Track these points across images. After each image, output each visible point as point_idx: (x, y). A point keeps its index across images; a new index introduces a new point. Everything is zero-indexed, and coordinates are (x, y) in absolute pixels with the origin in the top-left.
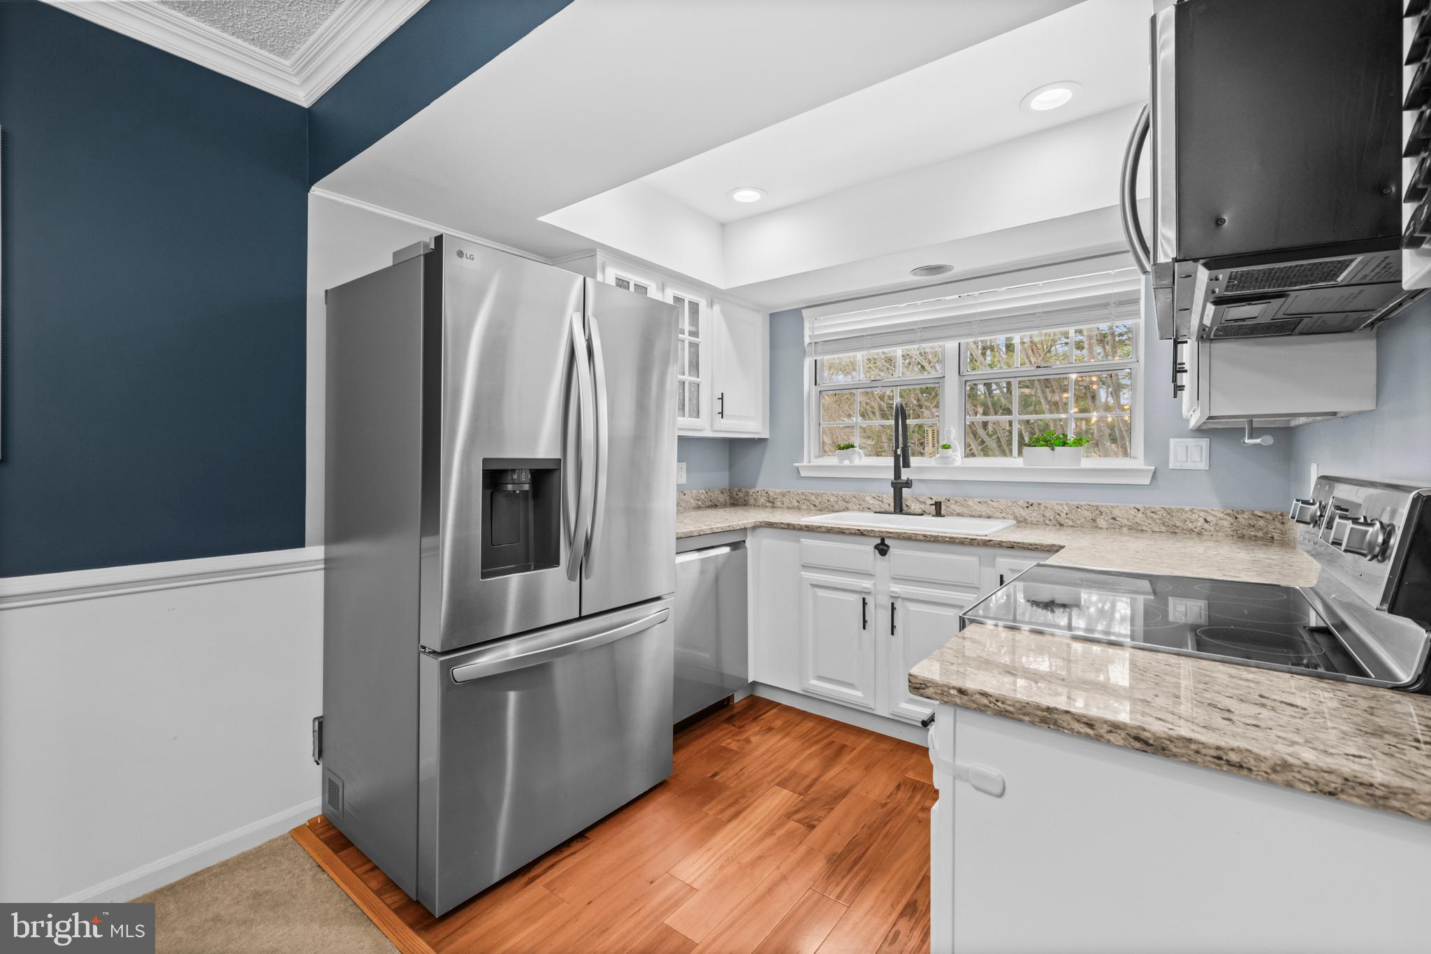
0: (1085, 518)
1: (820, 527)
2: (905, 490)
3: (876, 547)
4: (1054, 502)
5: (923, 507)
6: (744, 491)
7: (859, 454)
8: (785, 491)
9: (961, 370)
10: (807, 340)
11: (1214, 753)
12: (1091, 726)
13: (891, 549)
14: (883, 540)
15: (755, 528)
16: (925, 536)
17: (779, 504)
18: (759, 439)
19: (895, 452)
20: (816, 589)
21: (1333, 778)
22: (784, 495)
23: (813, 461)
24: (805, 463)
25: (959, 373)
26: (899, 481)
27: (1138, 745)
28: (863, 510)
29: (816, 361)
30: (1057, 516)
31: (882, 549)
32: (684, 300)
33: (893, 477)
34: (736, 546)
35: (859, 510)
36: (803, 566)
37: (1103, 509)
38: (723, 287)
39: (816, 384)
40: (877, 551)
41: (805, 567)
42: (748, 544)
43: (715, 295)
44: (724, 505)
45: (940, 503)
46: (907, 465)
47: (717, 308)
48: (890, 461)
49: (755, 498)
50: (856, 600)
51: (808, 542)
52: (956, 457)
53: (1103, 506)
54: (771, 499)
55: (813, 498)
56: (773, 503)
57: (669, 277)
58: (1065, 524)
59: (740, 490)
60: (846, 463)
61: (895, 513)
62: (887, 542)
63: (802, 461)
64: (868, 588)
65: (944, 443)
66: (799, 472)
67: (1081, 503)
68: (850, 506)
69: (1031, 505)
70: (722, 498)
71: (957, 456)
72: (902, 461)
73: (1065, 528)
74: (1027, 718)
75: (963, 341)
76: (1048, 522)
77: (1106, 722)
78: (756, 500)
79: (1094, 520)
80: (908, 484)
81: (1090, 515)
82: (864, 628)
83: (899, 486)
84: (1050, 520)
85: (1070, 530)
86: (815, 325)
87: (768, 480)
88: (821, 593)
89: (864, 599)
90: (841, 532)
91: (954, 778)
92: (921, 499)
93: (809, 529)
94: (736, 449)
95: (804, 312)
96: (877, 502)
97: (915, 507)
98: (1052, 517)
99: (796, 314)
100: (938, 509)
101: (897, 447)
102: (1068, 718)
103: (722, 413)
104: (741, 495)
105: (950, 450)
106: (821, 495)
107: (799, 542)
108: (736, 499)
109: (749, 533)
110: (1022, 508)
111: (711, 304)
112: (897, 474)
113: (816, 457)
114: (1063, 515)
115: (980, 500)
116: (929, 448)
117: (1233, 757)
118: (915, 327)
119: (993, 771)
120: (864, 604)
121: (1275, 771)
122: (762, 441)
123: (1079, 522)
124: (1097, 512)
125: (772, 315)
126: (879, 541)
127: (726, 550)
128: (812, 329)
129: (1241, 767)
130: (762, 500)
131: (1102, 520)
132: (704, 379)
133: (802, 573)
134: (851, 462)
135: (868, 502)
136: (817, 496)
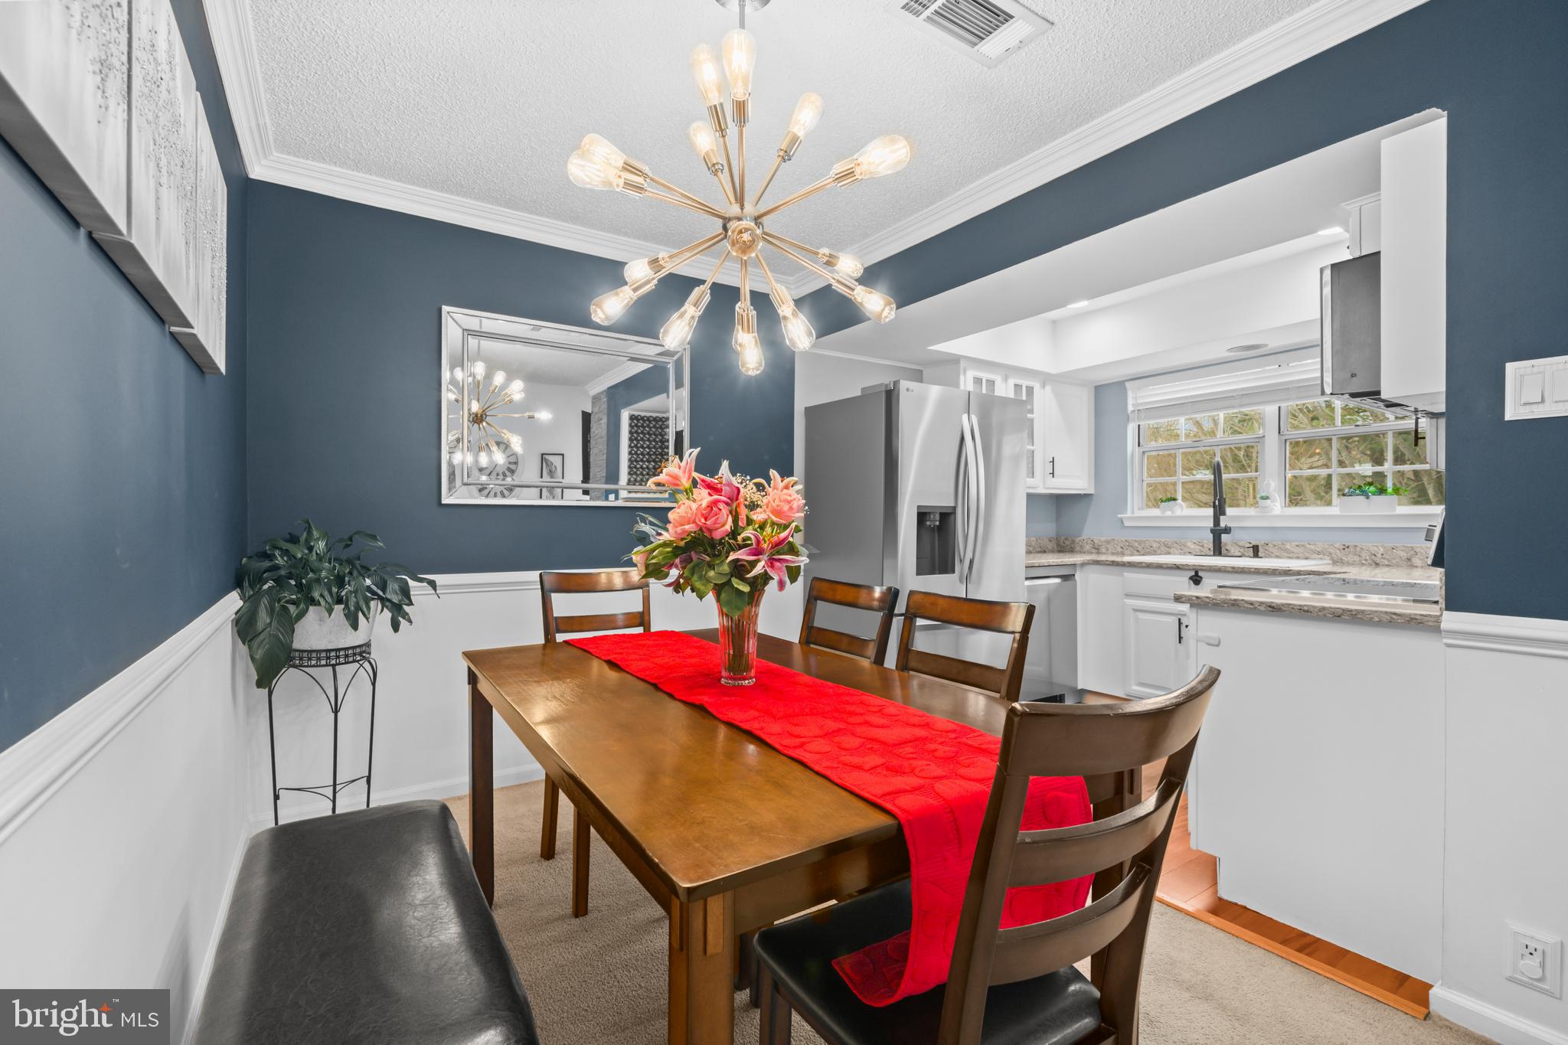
0: (1401, 558)
1: (1141, 563)
2: (1224, 537)
3: (1191, 578)
4: (1370, 545)
5: (1242, 550)
6: (1070, 539)
7: (1181, 506)
8: (1109, 539)
9: (1282, 430)
10: (1130, 408)
11: (1298, 608)
12: (1252, 604)
13: (1204, 580)
14: (1197, 572)
15: (1083, 565)
16: (1233, 568)
17: (1104, 550)
18: (1085, 495)
19: (1214, 503)
20: (1138, 613)
21: (1338, 610)
22: (1108, 542)
23: (1137, 511)
24: (1129, 514)
25: (1279, 433)
26: (1218, 528)
27: (1271, 609)
28: (1184, 554)
29: (1139, 425)
30: (1373, 557)
31: (1196, 580)
32: (1022, 386)
33: (1212, 525)
34: (1066, 578)
35: (1180, 554)
36: (1126, 595)
37: (1418, 550)
38: (1053, 372)
39: (1139, 445)
40: (1192, 582)
41: (1128, 595)
42: (1077, 577)
43: (1046, 379)
44: (1052, 551)
45: (1257, 546)
46: (1223, 513)
47: (1048, 388)
48: (1210, 512)
49: (1081, 546)
50: (1174, 620)
51: (1130, 575)
52: (1275, 508)
53: (1417, 547)
54: (1096, 546)
55: (1136, 544)
56: (1097, 549)
57: (1009, 370)
58: (1381, 564)
59: (1066, 539)
60: (1169, 513)
61: (1214, 555)
62: (1200, 574)
63: (1125, 510)
64: (1183, 611)
65: (1263, 495)
66: (1122, 522)
67: (1397, 545)
68: (1171, 551)
69: (1348, 547)
70: (1050, 546)
71: (1276, 506)
72: (1219, 511)
73: (1380, 567)
74: (1226, 605)
75: (1283, 405)
76: (1364, 562)
77: (1258, 602)
78: (1081, 547)
79: (1409, 560)
80: (1227, 530)
81: (1405, 555)
82: (1180, 642)
83: (1219, 532)
84: (1366, 560)
85: (1386, 569)
86: (1138, 395)
87: (1092, 529)
88: (1141, 616)
89: (1180, 620)
90: (1159, 567)
91: (1197, 641)
92: (1240, 544)
93: (1131, 565)
94: (1061, 503)
95: (1128, 385)
96: (1198, 547)
97: (1234, 551)
98: (1368, 558)
99: (1120, 386)
100: (1256, 551)
101: (1215, 499)
102: (1243, 602)
103: (1053, 473)
104: (1067, 543)
105: (1268, 501)
106: (1144, 542)
107: (1123, 576)
108: (1063, 546)
109: (1078, 568)
110: (1339, 550)
111: (1044, 386)
112: (1217, 522)
113: (1139, 509)
114: (1379, 556)
115: (1297, 543)
116: (1250, 500)
117: (1306, 608)
118: (1234, 395)
119: (1215, 635)
120: (1180, 623)
121: (1320, 611)
122: (1087, 496)
123: (1394, 562)
124: (1413, 552)
125: (1097, 388)
126: (1193, 573)
127: (1058, 580)
128: (1135, 398)
129: (1308, 612)
130: (1088, 547)
131: (1417, 559)
132: (1038, 447)
133: (1125, 600)
134: (1173, 512)
135: (1189, 548)
136: (1140, 543)
